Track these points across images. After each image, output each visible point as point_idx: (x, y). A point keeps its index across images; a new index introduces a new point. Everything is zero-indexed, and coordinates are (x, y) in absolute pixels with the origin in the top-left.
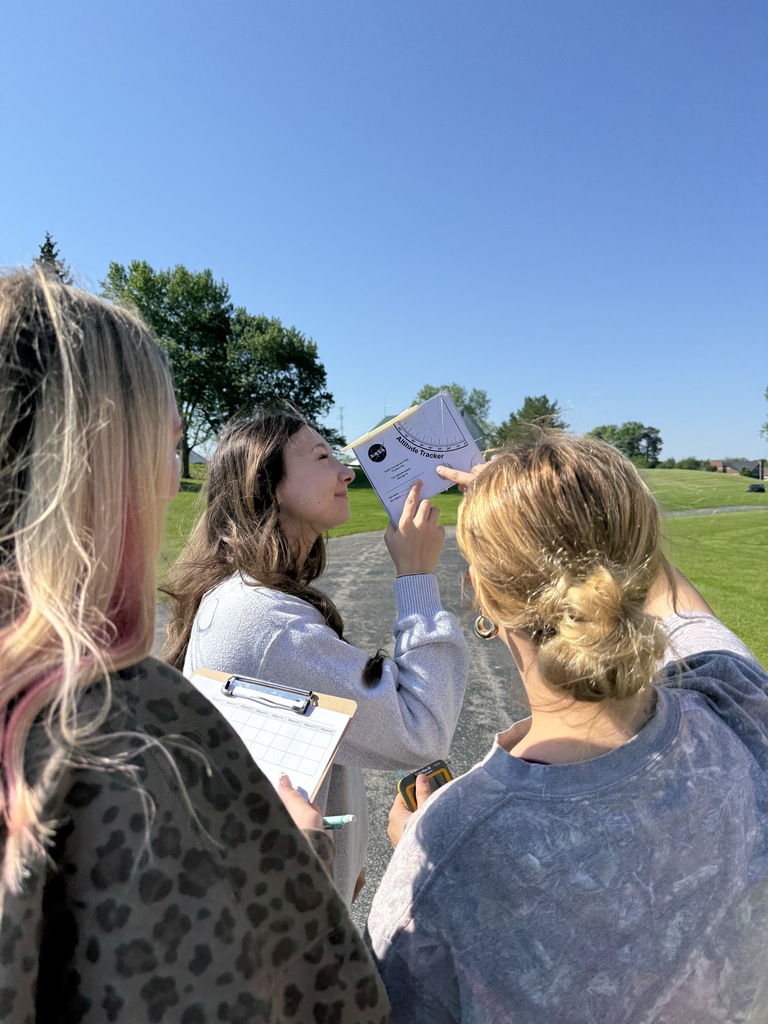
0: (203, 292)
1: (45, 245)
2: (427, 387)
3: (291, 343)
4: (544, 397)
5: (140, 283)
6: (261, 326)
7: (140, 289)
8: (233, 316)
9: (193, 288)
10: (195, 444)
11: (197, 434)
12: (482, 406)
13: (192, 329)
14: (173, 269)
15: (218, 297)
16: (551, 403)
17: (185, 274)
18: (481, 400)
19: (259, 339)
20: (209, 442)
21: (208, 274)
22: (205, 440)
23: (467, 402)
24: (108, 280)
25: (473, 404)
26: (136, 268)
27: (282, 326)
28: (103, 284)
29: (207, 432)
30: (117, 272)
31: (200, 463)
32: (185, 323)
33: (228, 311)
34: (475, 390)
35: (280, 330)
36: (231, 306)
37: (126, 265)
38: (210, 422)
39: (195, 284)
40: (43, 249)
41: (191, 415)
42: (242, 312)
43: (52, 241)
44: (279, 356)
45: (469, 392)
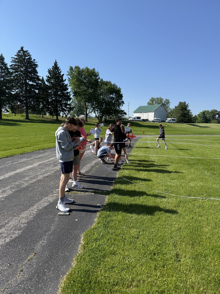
0: (92, 74)
1: (55, 63)
2: (152, 98)
3: (114, 88)
4: (185, 102)
5: (77, 72)
6: (106, 83)
7: (77, 74)
8: (99, 80)
9: (90, 73)
10: (89, 113)
11: (89, 111)
12: (168, 104)
13: (89, 84)
14: (85, 68)
15: (96, 75)
16: (187, 104)
17: (88, 69)
18: (168, 102)
19: (106, 87)
20: (92, 113)
21: (94, 69)
22: (91, 112)
23: (163, 102)
24: (69, 71)
25: (165, 103)
26: (76, 68)
27: (112, 83)
28: (68, 72)
29: (92, 110)
30: (71, 68)
31: (90, 118)
32: (88, 83)
33: (98, 79)
34: (166, 99)
35: (111, 84)
36: (99, 78)
37: (74, 67)
38: (93, 108)
39: (90, 72)
40: (54, 64)
41: (88, 106)
42: (102, 80)
43: (57, 61)
44: (110, 91)
45: (164, 100)
